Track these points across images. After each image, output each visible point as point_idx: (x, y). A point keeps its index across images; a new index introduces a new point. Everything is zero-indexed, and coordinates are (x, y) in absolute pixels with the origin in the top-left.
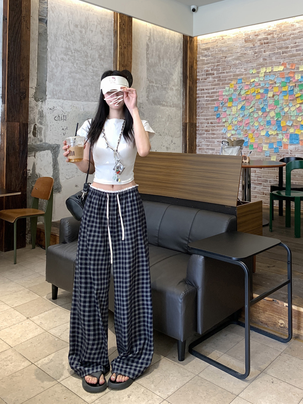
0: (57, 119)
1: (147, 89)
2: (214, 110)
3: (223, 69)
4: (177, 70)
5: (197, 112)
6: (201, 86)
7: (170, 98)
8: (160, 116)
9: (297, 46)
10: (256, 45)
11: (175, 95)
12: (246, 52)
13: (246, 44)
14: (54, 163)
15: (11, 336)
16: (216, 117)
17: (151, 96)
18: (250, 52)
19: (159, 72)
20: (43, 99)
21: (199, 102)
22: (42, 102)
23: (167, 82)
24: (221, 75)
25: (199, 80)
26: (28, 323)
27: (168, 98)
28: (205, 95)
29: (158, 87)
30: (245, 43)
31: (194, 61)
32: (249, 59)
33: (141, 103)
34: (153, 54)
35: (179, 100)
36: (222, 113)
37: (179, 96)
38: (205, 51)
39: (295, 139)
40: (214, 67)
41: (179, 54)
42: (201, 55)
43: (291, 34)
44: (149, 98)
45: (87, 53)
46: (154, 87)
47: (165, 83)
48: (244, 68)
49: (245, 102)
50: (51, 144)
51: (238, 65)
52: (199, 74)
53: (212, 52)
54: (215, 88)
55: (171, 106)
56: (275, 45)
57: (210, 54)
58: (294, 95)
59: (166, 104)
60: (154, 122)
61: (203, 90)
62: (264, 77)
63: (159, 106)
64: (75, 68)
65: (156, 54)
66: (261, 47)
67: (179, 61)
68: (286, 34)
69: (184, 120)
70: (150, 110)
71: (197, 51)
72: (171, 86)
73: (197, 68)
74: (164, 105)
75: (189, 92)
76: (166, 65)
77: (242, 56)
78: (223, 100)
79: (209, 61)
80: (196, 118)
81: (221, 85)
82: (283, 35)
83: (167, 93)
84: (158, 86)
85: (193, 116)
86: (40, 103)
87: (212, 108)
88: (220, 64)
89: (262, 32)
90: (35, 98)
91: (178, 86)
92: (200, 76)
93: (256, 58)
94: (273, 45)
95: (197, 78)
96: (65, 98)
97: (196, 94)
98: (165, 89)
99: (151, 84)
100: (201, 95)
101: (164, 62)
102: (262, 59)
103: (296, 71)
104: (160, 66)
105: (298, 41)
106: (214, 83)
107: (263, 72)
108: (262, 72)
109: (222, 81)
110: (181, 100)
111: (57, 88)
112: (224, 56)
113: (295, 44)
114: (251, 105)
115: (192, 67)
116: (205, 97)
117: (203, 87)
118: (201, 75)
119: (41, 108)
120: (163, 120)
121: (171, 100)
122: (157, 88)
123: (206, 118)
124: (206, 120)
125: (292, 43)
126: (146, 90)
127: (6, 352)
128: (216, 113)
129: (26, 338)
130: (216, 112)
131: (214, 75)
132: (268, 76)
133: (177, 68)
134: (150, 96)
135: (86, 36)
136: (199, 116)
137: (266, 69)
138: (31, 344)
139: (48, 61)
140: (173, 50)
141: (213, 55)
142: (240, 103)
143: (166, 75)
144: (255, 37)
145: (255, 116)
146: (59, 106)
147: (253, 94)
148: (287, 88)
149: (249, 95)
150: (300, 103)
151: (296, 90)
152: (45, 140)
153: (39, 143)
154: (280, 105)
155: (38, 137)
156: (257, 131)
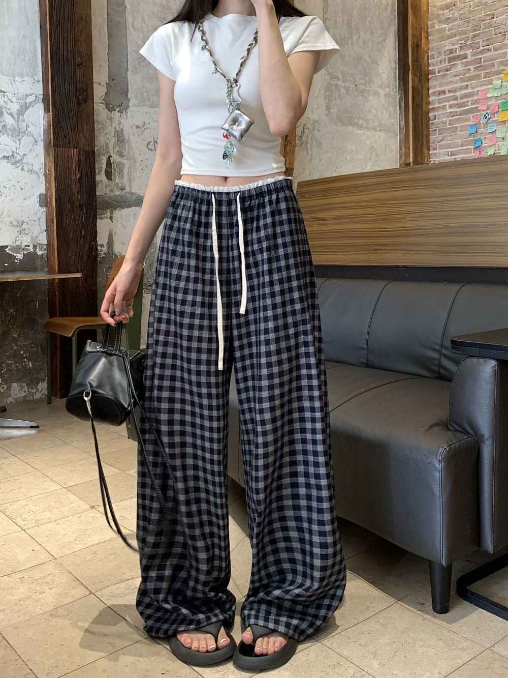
0: (153, 148)
1: (326, 92)
2: (468, 132)
3: (486, 43)
4: (386, 54)
5: (431, 141)
6: (437, 86)
7: (374, 111)
8: (354, 148)
11: (383, 105)
15: (56, 538)
16: (473, 147)
17: (334, 107)
19: (349, 56)
20: (123, 107)
21: (435, 119)
22: (121, 112)
23: (367, 79)
24: (482, 56)
25: (434, 73)
26: (92, 515)
27: (370, 111)
28: (447, 104)
29: (347, 89)
31: (422, 33)
33: (315, 120)
34: (338, 19)
35: (393, 117)
36: (485, 138)
37: (391, 109)
38: (445, 11)
40: (466, 42)
41: (390, 22)
42: (437, 21)
44: (331, 111)
46: (340, 88)
47: (363, 81)
52: (432, 60)
53: (461, 9)
54: (469, 87)
55: (375, 129)
57: (456, 14)
59: (365, 125)
60: (340, 162)
61: (444, 92)
63: (350, 128)
65: (343, 20)
67: (391, 35)
69: (403, 158)
70: (333, 136)
71: (428, 14)
72: (376, 88)
73: (429, 49)
74: (360, 127)
75: (413, 98)
76: (364, 42)
78: (488, 108)
79: (455, 29)
80: (429, 154)
81: (482, 77)
83: (367, 101)
84: (349, 87)
85: (422, 149)
86: (116, 115)
87: (464, 128)
88: (480, 33)
90: (106, 104)
91: (389, 87)
92: (435, 65)
95: (428, 71)
97: (429, 103)
98: (363, 92)
99: (333, 82)
100: (439, 103)
101: (359, 38)
104: (352, 44)
106: (466, 75)
109: (484, 69)
110: (396, 118)
112: (489, 15)
115: (417, 46)
116: (448, 107)
117: (441, 87)
118: (439, 63)
119: (119, 125)
120: (360, 156)
121: (376, 115)
122: (347, 91)
123: (451, 152)
124: (451, 156)
126: (325, 94)
127: (43, 566)
128: (472, 138)
129: (84, 543)
130: (474, 137)
131: (466, 58)
133: (387, 50)
134: (332, 106)
136: (435, 149)
138: (94, 555)
139: (128, 31)
140: (377, 12)
141: (463, 16)
143: (365, 64)
146: (154, 121)
152: (131, 187)
153: (118, 194)
155: (117, 181)
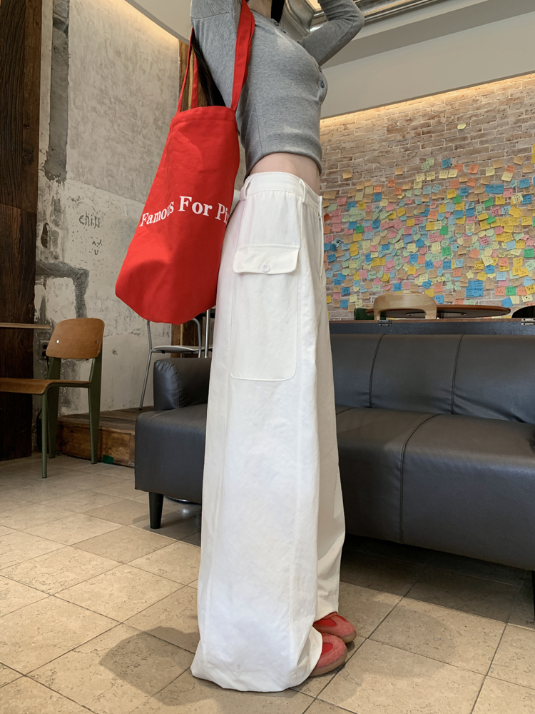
0: (84, 222)
9: (482, 136)
10: (407, 136)
12: (389, 149)
13: (390, 135)
14: (78, 303)
18: (397, 149)
20: (61, 179)
22: (59, 182)
30: (388, 134)
32: (395, 161)
39: (476, 289)
43: (472, 116)
45: (136, 111)
48: (386, 175)
49: (386, 231)
50: (74, 267)
51: (374, 172)
56: (442, 135)
58: (476, 217)
62: (422, 188)
64: (116, 132)
66: (417, 140)
68: (462, 116)
77: (382, 156)
82: (458, 118)
86: (54, 184)
89: (419, 114)
90: (46, 172)
93: (407, 158)
94: (438, 136)
96: (97, 185)
102: (418, 159)
103: (479, 176)
105: (483, 127)
107: (421, 180)
108: (418, 181)
111: (84, 163)
112: (347, 157)
113: (479, 133)
114: (398, 237)
119: (56, 194)
125: (472, 131)
132: (429, 188)
135: (134, 77)
137: (425, 175)
139: (69, 106)
142: (377, 234)
144: (406, 124)
145: (405, 254)
146: (87, 197)
147: (402, 219)
148: (463, 206)
149: (394, 221)
150: (485, 230)
151: (479, 208)
152: (63, 257)
153: (52, 261)
154: (450, 235)
155: (52, 249)
156: (407, 279)
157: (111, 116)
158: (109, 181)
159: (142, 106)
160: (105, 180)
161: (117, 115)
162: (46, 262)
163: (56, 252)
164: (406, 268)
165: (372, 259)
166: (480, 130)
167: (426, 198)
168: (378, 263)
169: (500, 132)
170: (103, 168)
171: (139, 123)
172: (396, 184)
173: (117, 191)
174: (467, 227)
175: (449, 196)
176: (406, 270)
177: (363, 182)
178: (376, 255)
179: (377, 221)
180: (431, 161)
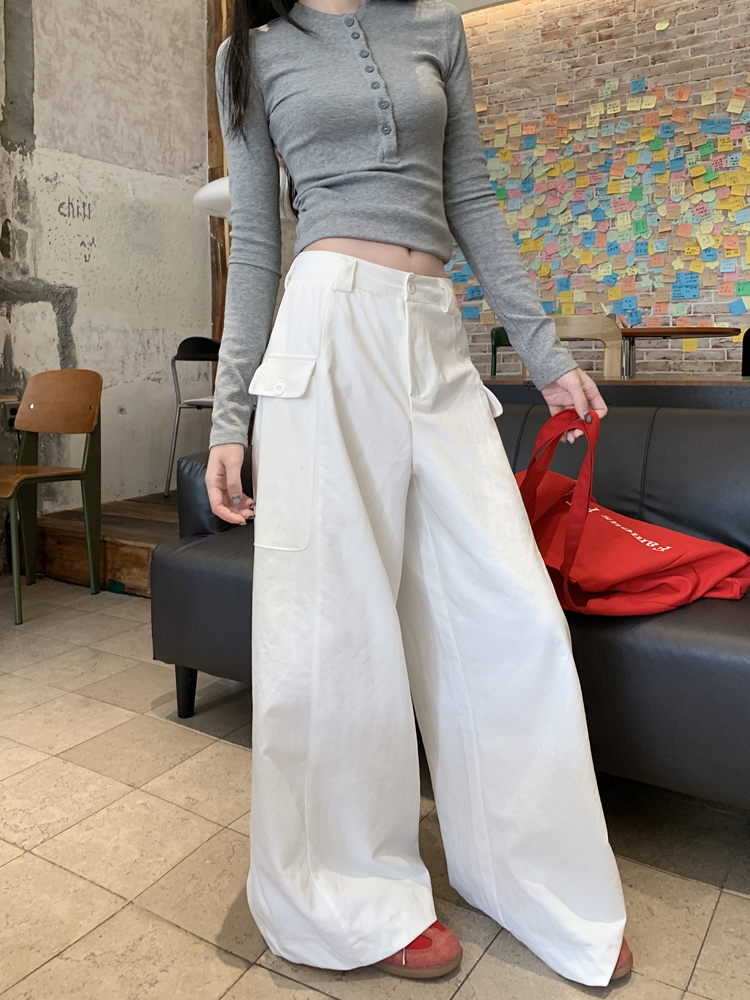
0: (66, 213)
9: (696, 40)
10: (575, 43)
12: (546, 64)
13: (546, 43)
14: (61, 340)
18: (559, 65)
20: (27, 147)
22: (23, 153)
30: (543, 41)
32: (556, 84)
39: (687, 287)
43: (678, 9)
45: (141, 28)
48: (542, 106)
49: (544, 197)
50: (53, 284)
51: (522, 101)
56: (630, 40)
58: (687, 172)
62: (599, 127)
64: (111, 66)
66: (591, 49)
68: (663, 10)
77: (535, 76)
82: (656, 13)
86: (17, 157)
89: (593, 7)
93: (575, 78)
94: (624, 42)
96: (84, 152)
102: (592, 80)
103: (691, 106)
105: (696, 26)
107: (598, 114)
108: (592, 115)
111: (62, 119)
113: (691, 35)
114: (564, 205)
119: (21, 172)
125: (680, 33)
132: (611, 126)
137: (605, 106)
142: (527, 201)
144: (572, 23)
145: (575, 233)
146: (69, 173)
147: (569, 176)
148: (666, 155)
149: (556, 179)
150: (702, 192)
151: (692, 156)
152: (36, 270)
153: (19, 279)
154: (646, 200)
155: (17, 259)
156: (579, 272)
157: (102, 40)
158: (102, 145)
159: (151, 19)
160: (97, 143)
161: (112, 38)
162: (9, 280)
163: (24, 264)
164: (577, 254)
165: (522, 241)
166: (693, 32)
167: (606, 142)
168: (531, 247)
169: (723, 34)
170: (92, 125)
171: (147, 47)
172: (560, 120)
173: (115, 160)
174: (672, 189)
175: (643, 139)
176: (577, 257)
177: (506, 118)
178: (527, 235)
179: (528, 181)
180: (614, 83)
